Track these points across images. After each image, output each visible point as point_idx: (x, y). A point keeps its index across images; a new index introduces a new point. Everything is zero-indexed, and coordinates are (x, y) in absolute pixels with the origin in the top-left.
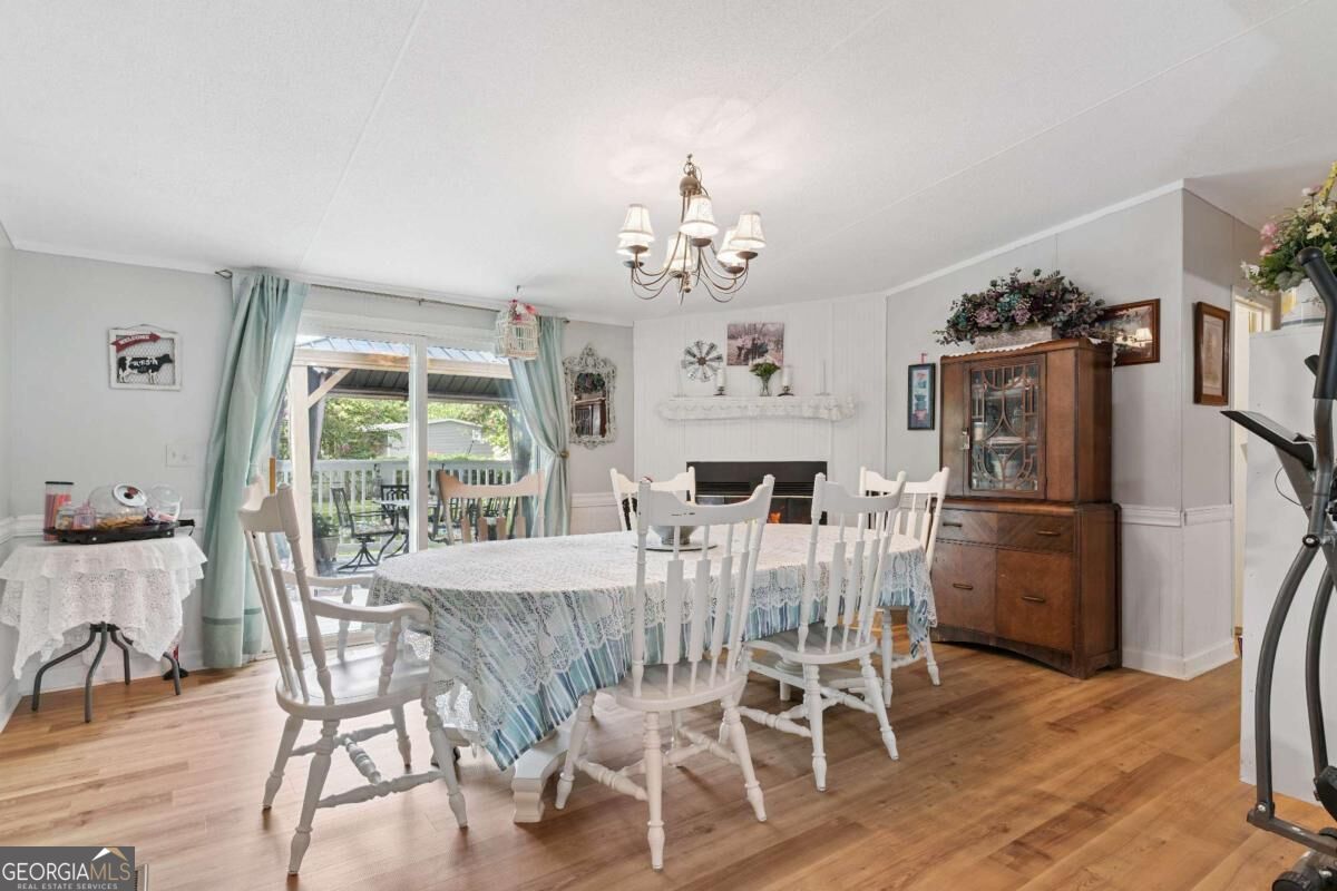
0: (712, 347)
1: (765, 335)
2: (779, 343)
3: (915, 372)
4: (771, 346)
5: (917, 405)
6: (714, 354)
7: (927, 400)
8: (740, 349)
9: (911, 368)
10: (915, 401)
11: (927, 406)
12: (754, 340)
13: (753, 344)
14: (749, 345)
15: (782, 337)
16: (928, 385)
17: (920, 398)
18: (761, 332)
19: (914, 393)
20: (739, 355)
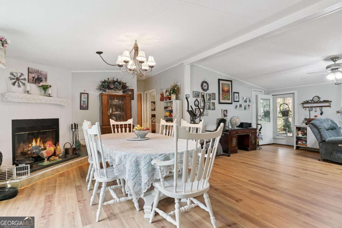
0: (22, 74)
1: (41, 75)
2: (46, 78)
3: (82, 95)
4: (43, 79)
5: (83, 103)
6: (22, 77)
7: (86, 102)
8: (33, 78)
9: (81, 93)
10: (82, 102)
11: (86, 104)
12: (38, 76)
13: (38, 77)
14: (36, 77)
15: (47, 76)
16: (86, 98)
17: (84, 101)
18: (40, 73)
19: (82, 100)
20: (33, 80)
